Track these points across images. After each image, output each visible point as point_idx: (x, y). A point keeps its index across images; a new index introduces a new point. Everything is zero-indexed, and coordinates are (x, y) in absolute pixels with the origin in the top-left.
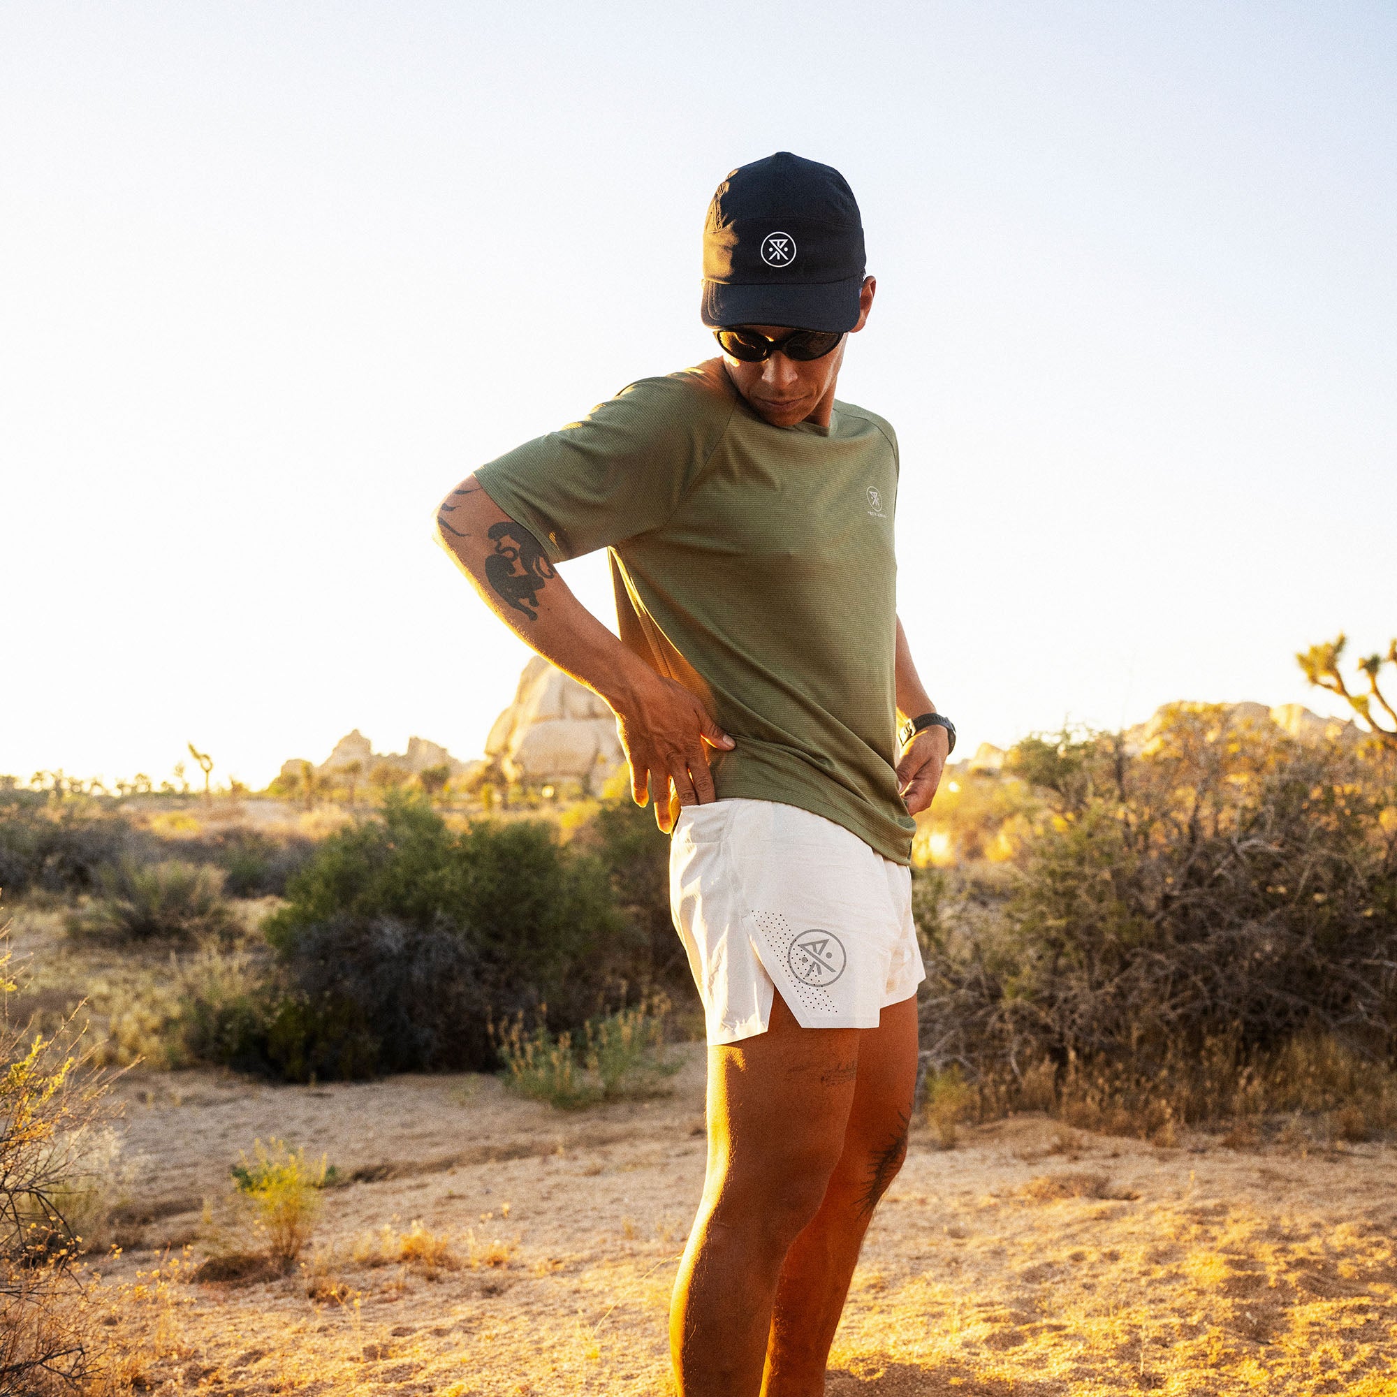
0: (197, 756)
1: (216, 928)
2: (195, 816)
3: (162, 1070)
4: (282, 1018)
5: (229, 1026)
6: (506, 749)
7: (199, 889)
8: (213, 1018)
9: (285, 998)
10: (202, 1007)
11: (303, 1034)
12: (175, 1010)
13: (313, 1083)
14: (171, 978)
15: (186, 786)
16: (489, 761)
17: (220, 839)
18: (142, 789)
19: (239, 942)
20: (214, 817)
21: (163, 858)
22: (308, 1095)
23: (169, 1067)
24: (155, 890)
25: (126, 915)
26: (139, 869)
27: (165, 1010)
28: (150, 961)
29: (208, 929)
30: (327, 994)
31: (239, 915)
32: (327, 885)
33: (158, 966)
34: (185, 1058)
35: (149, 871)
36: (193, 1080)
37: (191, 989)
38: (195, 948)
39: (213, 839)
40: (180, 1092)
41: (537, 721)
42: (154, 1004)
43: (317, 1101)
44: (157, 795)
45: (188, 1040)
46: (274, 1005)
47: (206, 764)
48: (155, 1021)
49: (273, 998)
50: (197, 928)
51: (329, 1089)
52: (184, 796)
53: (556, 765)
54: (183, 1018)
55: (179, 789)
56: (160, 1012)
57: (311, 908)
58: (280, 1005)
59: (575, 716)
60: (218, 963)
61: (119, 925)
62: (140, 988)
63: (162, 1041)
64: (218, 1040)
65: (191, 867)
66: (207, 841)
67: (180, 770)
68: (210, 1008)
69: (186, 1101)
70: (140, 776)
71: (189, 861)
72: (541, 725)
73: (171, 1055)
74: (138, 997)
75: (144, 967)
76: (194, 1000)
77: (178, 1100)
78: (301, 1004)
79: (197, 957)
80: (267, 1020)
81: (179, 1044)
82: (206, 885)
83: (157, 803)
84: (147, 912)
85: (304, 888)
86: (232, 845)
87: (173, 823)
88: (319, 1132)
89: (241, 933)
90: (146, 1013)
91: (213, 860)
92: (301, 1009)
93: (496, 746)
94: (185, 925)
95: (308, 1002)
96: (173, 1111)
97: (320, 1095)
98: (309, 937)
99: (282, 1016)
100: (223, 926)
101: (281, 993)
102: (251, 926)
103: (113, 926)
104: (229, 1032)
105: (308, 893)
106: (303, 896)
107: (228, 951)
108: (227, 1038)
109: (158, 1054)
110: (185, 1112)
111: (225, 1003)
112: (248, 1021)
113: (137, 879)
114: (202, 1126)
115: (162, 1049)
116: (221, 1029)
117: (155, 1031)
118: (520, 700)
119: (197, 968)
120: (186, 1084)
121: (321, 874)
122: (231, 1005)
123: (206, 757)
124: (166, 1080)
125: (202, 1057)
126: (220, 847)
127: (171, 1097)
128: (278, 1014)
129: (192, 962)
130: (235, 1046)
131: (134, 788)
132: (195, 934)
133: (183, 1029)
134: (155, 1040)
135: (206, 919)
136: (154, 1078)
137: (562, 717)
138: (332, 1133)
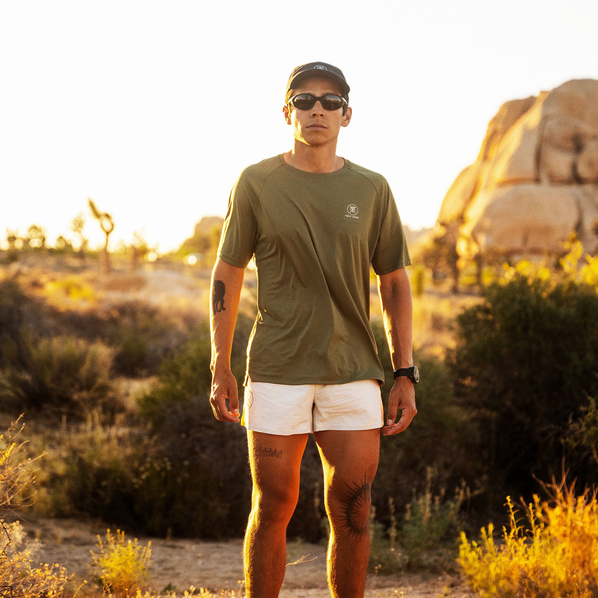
0: (97, 215)
1: (100, 401)
2: (92, 281)
3: (48, 517)
4: (148, 479)
5: (104, 483)
6: (461, 219)
7: (87, 365)
8: (91, 475)
9: (151, 463)
10: (83, 466)
11: (163, 495)
12: (61, 468)
13: (169, 538)
14: (59, 443)
15: (85, 243)
16: (440, 231)
17: (115, 314)
18: (35, 243)
19: (120, 418)
20: (111, 287)
21: (58, 333)
22: (164, 546)
23: (53, 514)
24: (48, 362)
25: (24, 385)
26: (35, 343)
27: (52, 467)
28: (41, 427)
29: (93, 403)
30: (186, 463)
31: (122, 392)
32: (194, 369)
33: (48, 432)
34: (67, 508)
35: (43, 344)
36: (72, 527)
37: (74, 452)
38: (82, 419)
39: (108, 312)
40: (61, 533)
41: (503, 184)
42: (44, 463)
43: (169, 550)
44: (52, 252)
45: (70, 493)
46: (142, 469)
47: (107, 225)
48: (44, 476)
49: (142, 463)
50: (84, 400)
51: (180, 543)
52: (81, 255)
53: (525, 240)
54: (67, 476)
55: (77, 246)
56: (48, 469)
57: (179, 387)
58: (147, 470)
59: (555, 180)
60: (100, 434)
61: (16, 392)
62: (32, 448)
63: (49, 493)
64: (95, 495)
65: (82, 343)
66: (101, 315)
67: (79, 225)
68: (90, 466)
69: (66, 540)
70: (35, 228)
71: (80, 337)
72: (509, 188)
73: (56, 504)
74: (31, 455)
75: (36, 431)
76: (77, 460)
77: (59, 540)
78: (164, 469)
79: (82, 427)
80: (135, 480)
81: (62, 497)
82: (94, 362)
83: (51, 261)
84: (40, 383)
85: (175, 371)
86: (126, 321)
87: (67, 291)
88: (166, 569)
89: (122, 409)
90: (37, 469)
91: (103, 338)
92: (163, 474)
93: (452, 213)
94: (75, 397)
95: (169, 468)
96: (56, 546)
97: (173, 547)
98: (174, 412)
99: (148, 478)
100: (106, 400)
101: (149, 459)
102: (131, 403)
103: (10, 393)
104: (104, 488)
105: (177, 374)
106: (173, 377)
107: (108, 423)
108: (102, 493)
109: (45, 503)
110: (64, 548)
111: (103, 463)
112: (119, 481)
113: (34, 353)
114: (77, 557)
115: (49, 499)
116: (98, 485)
117: (44, 484)
118: (485, 158)
119: (81, 437)
120: (66, 528)
121: (190, 358)
122: (107, 466)
123: (107, 216)
124: (51, 524)
125: (81, 509)
126: (113, 321)
127: (54, 537)
128: (144, 476)
129: (78, 431)
130: (108, 501)
131: (27, 242)
132: (82, 404)
133: (66, 484)
134: (43, 491)
135: (92, 394)
136: (42, 521)
137: (537, 180)
138: (177, 571)
